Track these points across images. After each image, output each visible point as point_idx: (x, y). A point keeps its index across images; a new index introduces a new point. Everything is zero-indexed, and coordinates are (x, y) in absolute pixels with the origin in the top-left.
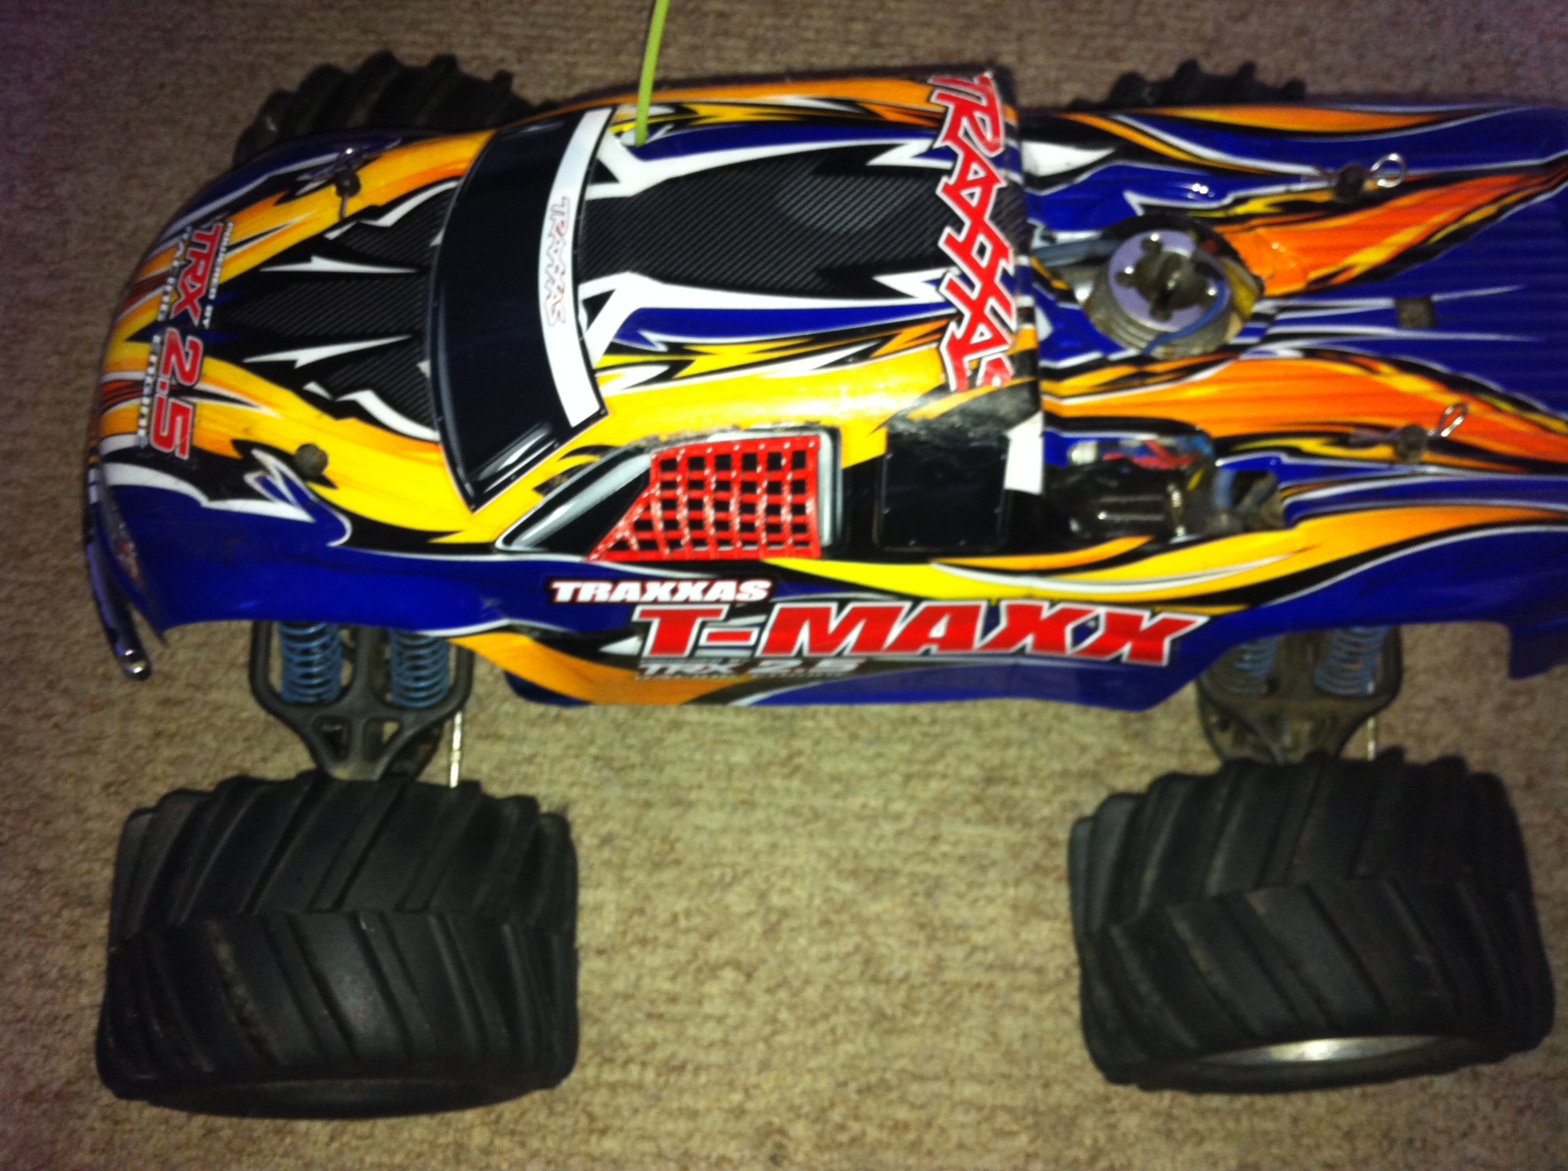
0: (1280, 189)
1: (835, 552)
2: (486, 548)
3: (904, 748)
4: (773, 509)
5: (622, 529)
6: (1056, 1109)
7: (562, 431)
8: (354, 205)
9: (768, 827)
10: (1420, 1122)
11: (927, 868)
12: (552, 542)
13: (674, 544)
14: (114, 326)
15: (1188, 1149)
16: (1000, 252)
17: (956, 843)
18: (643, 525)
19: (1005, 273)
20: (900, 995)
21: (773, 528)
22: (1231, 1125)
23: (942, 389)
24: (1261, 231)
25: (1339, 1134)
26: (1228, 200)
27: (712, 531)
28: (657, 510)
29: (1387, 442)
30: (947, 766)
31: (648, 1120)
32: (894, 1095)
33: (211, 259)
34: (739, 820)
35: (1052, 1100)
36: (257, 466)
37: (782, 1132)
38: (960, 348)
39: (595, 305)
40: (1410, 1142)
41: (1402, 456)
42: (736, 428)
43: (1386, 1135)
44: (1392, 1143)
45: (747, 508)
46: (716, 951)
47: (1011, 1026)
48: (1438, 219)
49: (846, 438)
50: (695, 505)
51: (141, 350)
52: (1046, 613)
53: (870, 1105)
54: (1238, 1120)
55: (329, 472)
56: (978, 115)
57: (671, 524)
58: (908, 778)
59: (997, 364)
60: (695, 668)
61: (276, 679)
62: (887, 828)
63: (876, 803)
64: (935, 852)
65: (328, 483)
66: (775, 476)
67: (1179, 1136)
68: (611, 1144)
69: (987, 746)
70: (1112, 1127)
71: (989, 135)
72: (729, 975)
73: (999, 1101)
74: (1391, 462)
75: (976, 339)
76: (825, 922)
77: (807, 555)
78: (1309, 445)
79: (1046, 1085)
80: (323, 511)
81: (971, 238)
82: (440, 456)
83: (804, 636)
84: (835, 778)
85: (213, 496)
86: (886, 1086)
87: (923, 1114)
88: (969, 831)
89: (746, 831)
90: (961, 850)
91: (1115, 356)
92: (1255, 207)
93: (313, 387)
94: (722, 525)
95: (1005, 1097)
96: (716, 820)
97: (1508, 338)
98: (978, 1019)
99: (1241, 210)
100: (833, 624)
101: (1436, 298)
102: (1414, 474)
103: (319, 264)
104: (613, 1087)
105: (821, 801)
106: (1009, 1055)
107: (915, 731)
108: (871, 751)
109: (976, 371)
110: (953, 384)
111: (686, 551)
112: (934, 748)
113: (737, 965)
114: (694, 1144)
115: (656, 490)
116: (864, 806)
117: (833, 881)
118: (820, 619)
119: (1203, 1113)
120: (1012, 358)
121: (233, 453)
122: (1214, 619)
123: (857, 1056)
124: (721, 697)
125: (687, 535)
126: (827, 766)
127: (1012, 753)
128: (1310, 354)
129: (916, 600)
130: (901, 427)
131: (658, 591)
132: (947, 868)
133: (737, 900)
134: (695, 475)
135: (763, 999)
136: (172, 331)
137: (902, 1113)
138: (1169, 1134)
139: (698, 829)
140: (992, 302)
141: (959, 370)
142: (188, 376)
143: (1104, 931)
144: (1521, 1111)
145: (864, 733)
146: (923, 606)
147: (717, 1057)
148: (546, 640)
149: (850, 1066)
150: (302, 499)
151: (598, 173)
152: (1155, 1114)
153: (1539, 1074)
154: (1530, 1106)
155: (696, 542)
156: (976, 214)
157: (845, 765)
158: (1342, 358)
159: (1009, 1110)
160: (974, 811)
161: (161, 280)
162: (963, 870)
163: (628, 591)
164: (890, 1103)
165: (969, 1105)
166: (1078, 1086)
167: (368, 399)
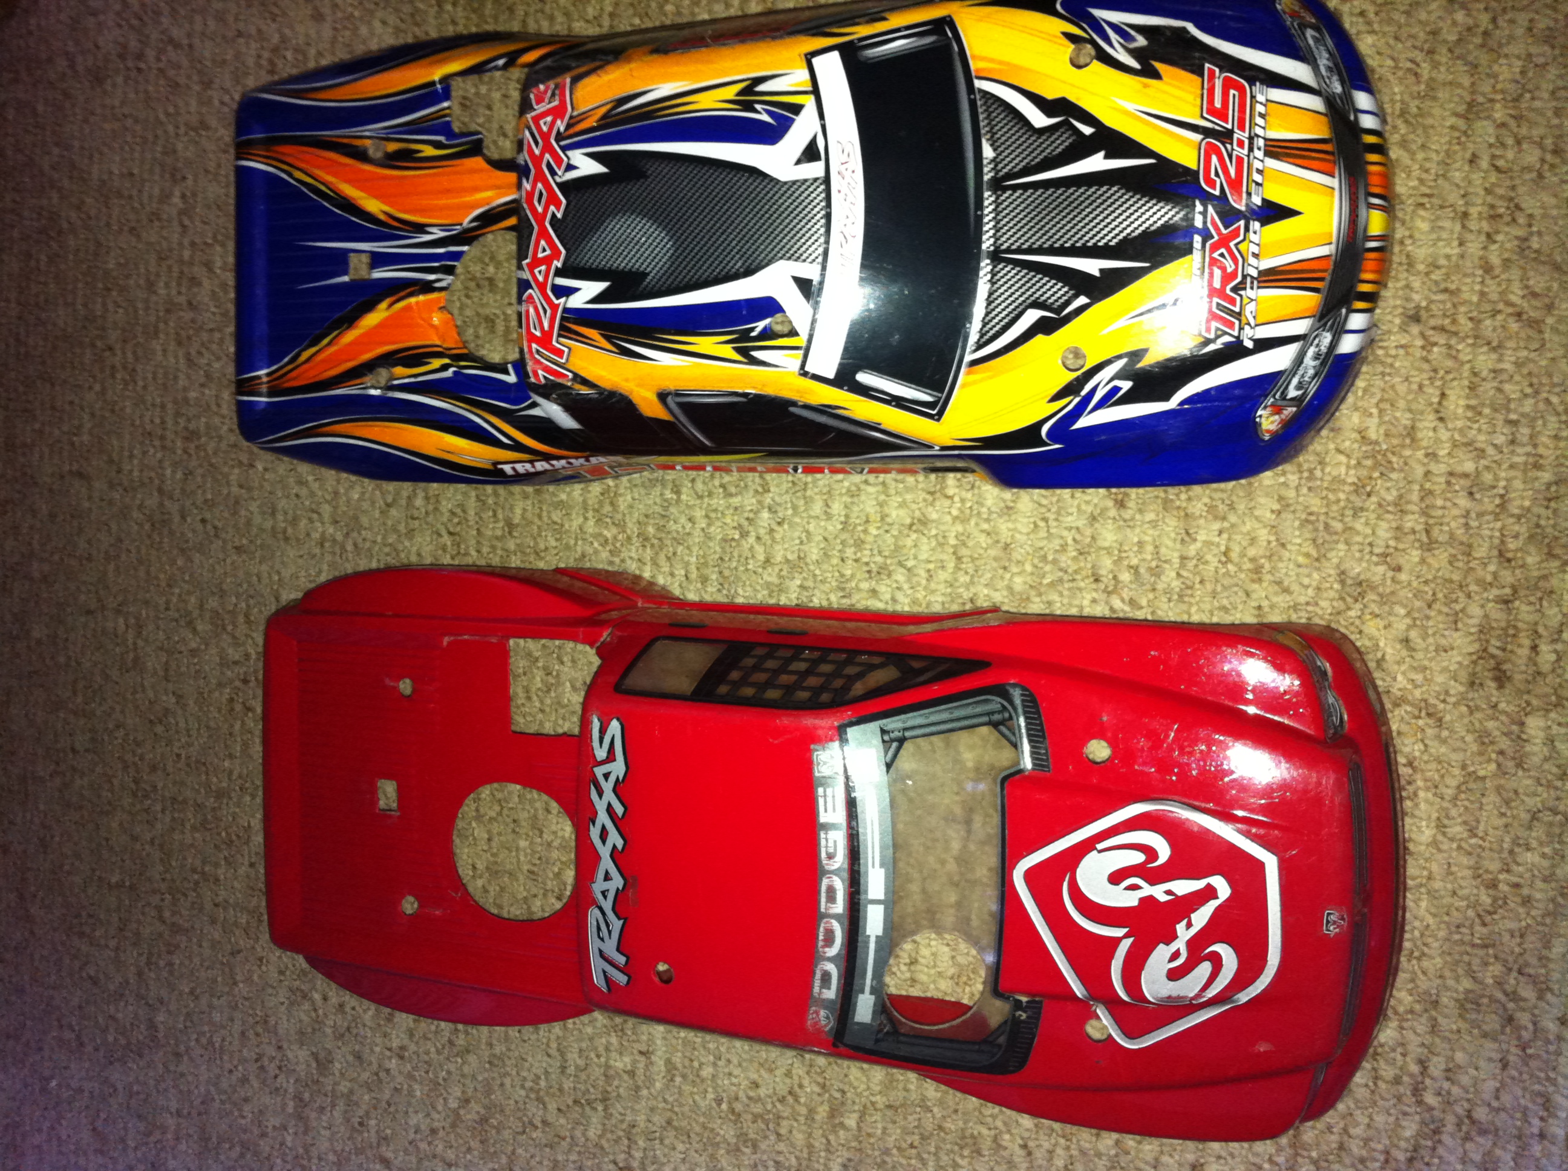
7: (847, 51)
8: (1066, 337)
16: (530, 199)
19: (528, 179)
36: (1135, 53)
38: (560, 111)
39: (811, 153)
55: (1068, 47)
65: (1072, 38)
75: (549, 119)
80: (1078, 15)
85: (1181, 32)
93: (1087, 130)
103: (1091, 266)
121: (1159, 66)
136: (1238, 205)
140: (537, 151)
141: (562, 96)
142: (1213, 150)
150: (1096, 25)
151: (811, 291)
156: (543, 232)
167: (1039, 119)
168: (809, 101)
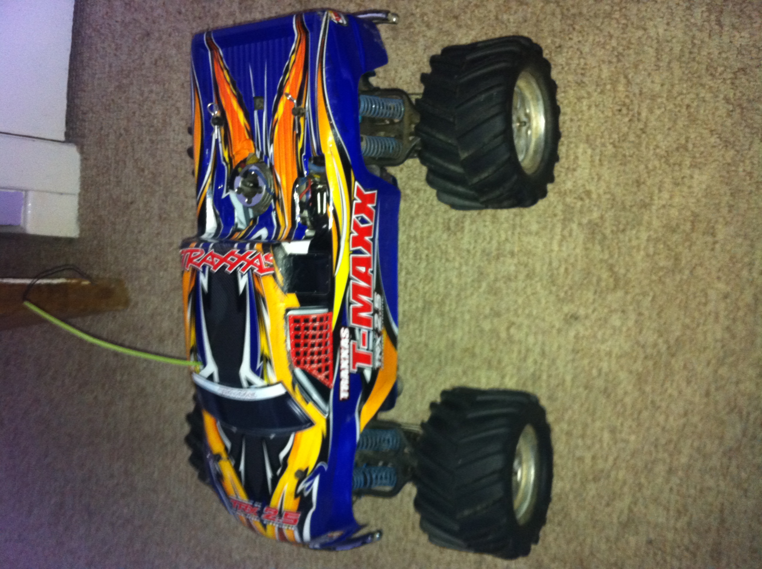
0: (220, 145)
1: (330, 307)
2: (328, 421)
3: (437, 261)
4: (314, 329)
5: (321, 377)
6: (564, 212)
7: (287, 396)
8: (224, 456)
9: (462, 313)
10: (575, 70)
11: (478, 254)
12: (326, 399)
13: (326, 360)
14: (261, 535)
15: (580, 163)
16: (232, 254)
17: (470, 243)
18: (320, 370)
19: (239, 252)
20: (522, 268)
21: (321, 328)
22: (572, 146)
23: (274, 275)
24: (234, 153)
25: (578, 103)
26: (224, 164)
27: (322, 347)
28: (315, 366)
29: (299, 119)
30: (443, 244)
31: (560, 363)
32: (555, 272)
33: (241, 503)
34: (459, 323)
35: (560, 213)
36: (302, 492)
37: (566, 315)
38: (261, 270)
39: (250, 384)
40: (582, 74)
41: (303, 114)
42: (286, 341)
43: (579, 84)
44: (583, 82)
45: (314, 337)
46: (503, 335)
47: (534, 227)
48: (229, 91)
49: (290, 305)
50: (312, 354)
51: (269, 527)
52: (355, 234)
53: (560, 281)
54: (571, 143)
55: (304, 468)
56: (192, 256)
57: (319, 361)
58: (447, 260)
59: (267, 258)
60: (378, 350)
61: (388, 488)
62: (464, 269)
63: (456, 273)
64: (473, 252)
65: (307, 470)
66: (302, 329)
67: (575, 166)
68: (568, 378)
69: (437, 228)
70: (571, 191)
71: (199, 253)
72: (513, 331)
73: (559, 233)
74: (305, 119)
75: (259, 264)
76: (495, 294)
77: (331, 316)
78: (300, 146)
79: (555, 215)
80: (316, 472)
81: (229, 262)
82: (299, 434)
83: (364, 315)
84: (446, 287)
85: (311, 506)
86: (552, 276)
87: (563, 263)
88: (466, 239)
89: (464, 321)
90: (473, 242)
91: (273, 207)
92: (226, 155)
93: (279, 472)
94: (320, 345)
95: (558, 230)
96: (459, 334)
97: (266, 72)
98: (532, 239)
99: (227, 159)
100: (359, 305)
101: (254, 95)
102: (309, 110)
103: (242, 467)
104: (549, 376)
105: (454, 293)
106: (544, 228)
107: (431, 256)
108: (437, 273)
109: (268, 265)
110: (272, 272)
111: (329, 355)
112: (437, 249)
113: (508, 329)
114: (570, 347)
115: (307, 366)
116: (456, 277)
117: (481, 290)
118: (356, 311)
119: (567, 157)
120: (265, 253)
121: (298, 499)
122: (356, 179)
123: (542, 285)
124: (393, 339)
125: (323, 356)
126: (441, 290)
127: (440, 220)
128: (272, 142)
129: (349, 279)
130: (286, 288)
131: (344, 364)
132: (479, 248)
133: (487, 326)
134: (302, 355)
135: (520, 319)
136: (263, 516)
137: (562, 270)
138: (574, 170)
139: (462, 339)
140: (248, 257)
141: (268, 270)
142: (275, 512)
143: (482, 203)
144: (574, 29)
145: (431, 275)
146: (351, 275)
147: (540, 337)
148: (365, 399)
149: (544, 287)
150: (312, 478)
151: (211, 378)
152: (566, 174)
153: (561, 21)
154: (572, 25)
155: (326, 352)
156: (222, 260)
157: (442, 283)
158: (273, 130)
159: (563, 229)
160: (459, 234)
161: (248, 520)
162: (480, 241)
163: (345, 375)
164: (558, 274)
165: (560, 245)
166: (555, 203)
167: (282, 455)
168: (265, 383)
